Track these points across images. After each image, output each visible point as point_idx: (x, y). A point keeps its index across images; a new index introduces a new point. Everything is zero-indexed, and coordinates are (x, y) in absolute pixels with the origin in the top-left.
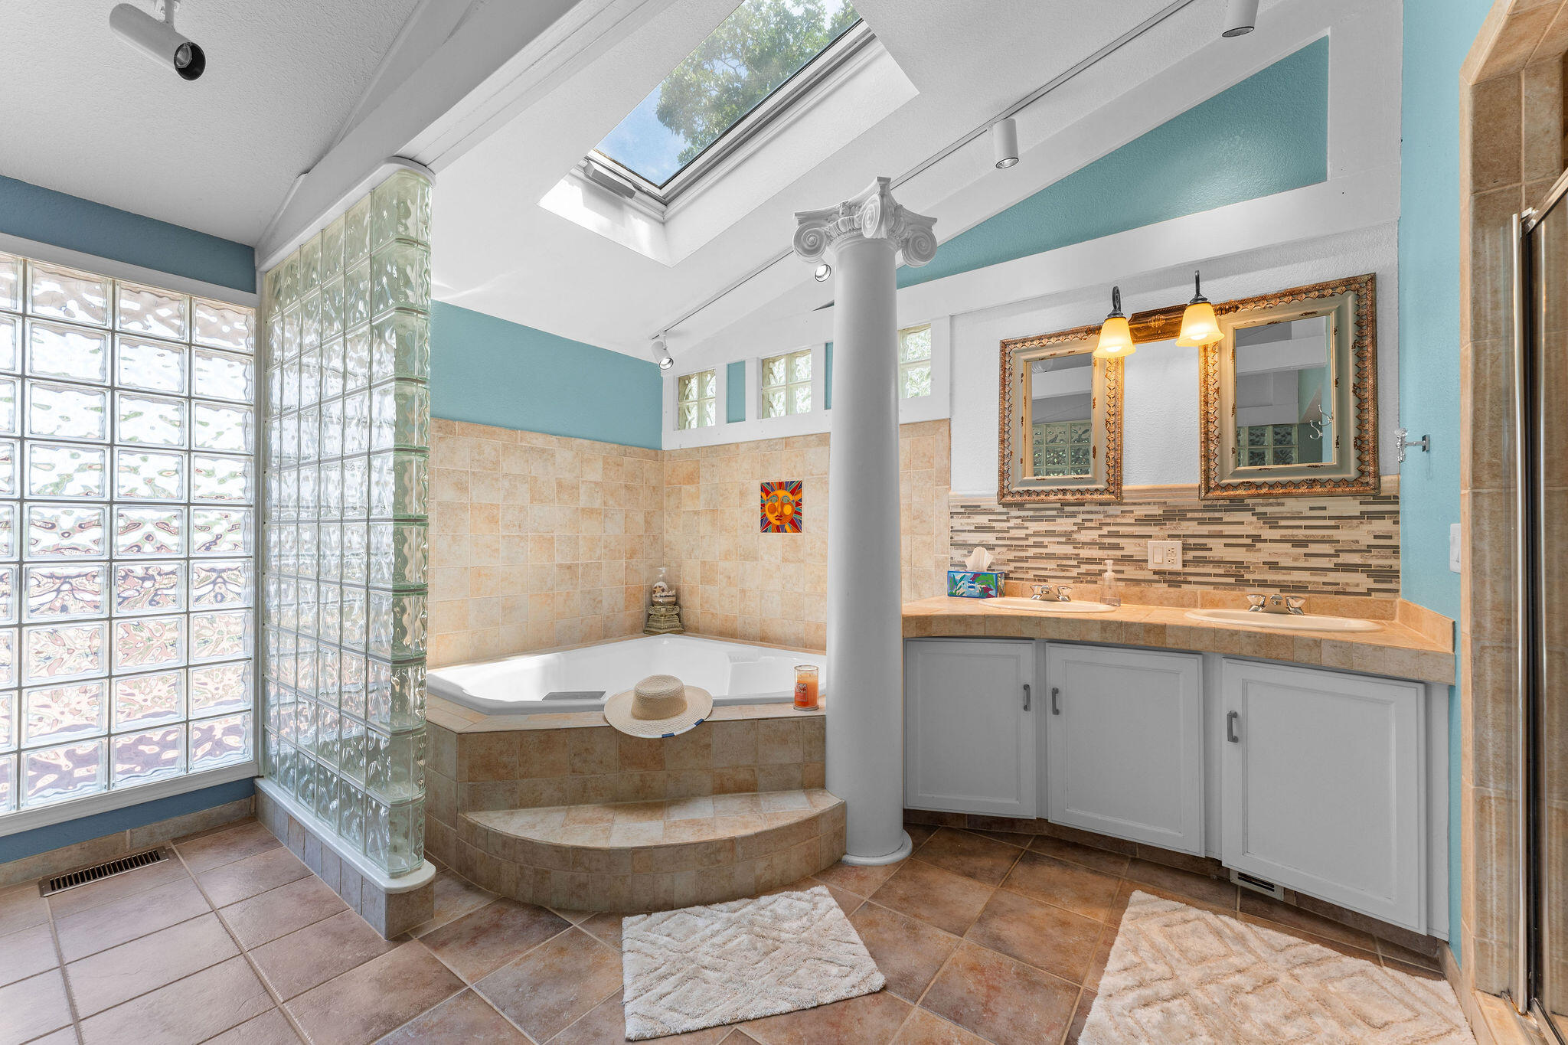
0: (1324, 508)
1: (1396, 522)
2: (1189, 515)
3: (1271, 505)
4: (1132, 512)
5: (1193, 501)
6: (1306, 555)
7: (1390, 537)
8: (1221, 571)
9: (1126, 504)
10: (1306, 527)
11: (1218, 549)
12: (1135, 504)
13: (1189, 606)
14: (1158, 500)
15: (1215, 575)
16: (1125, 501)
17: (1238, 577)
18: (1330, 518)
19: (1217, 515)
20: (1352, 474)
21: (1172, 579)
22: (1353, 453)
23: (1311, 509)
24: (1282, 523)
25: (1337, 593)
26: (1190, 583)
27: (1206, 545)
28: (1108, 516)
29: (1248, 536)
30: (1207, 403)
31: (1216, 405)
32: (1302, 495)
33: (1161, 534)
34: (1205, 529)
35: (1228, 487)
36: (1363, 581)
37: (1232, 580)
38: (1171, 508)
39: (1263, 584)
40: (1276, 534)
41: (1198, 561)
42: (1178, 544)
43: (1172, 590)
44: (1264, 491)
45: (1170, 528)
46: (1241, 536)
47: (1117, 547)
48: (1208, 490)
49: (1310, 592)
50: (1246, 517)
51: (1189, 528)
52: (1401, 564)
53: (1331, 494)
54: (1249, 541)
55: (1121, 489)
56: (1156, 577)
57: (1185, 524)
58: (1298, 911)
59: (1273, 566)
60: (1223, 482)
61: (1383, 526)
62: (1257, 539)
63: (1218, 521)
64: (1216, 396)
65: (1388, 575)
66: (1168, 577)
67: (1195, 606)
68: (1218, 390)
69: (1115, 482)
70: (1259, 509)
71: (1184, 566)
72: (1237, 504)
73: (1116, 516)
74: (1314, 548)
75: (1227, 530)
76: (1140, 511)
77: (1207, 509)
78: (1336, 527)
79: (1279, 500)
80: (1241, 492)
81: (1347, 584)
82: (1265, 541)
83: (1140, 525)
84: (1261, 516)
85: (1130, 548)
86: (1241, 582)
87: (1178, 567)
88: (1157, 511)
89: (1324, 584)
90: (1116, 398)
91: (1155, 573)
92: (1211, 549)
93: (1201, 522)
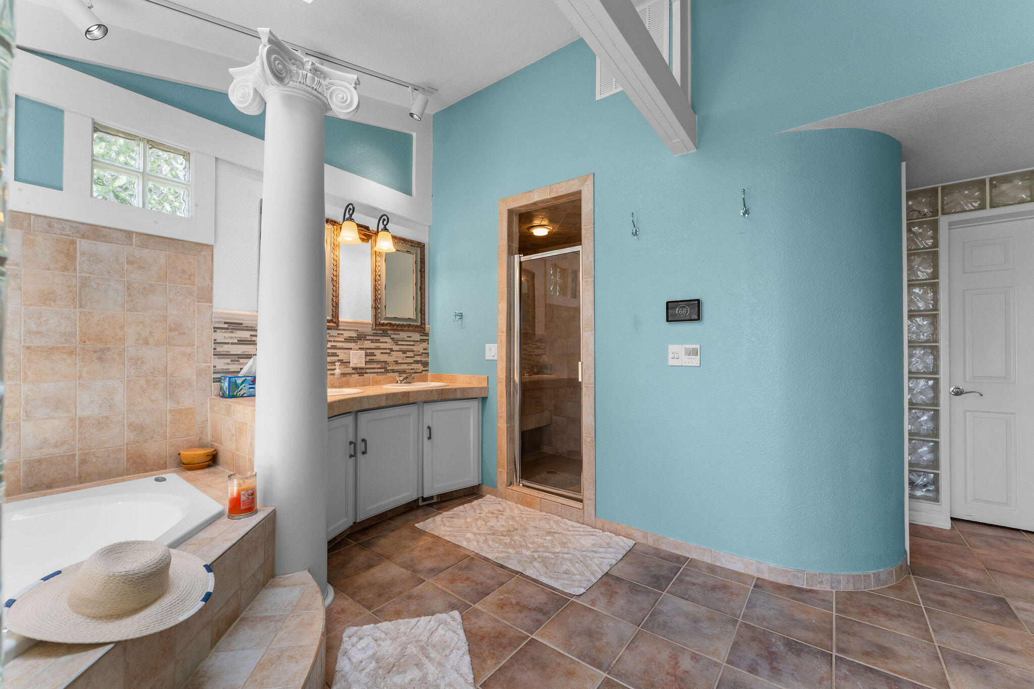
0: (411, 337)
1: (428, 344)
2: (368, 338)
3: (396, 334)
4: (343, 334)
5: (369, 330)
6: (406, 357)
7: (427, 349)
8: (379, 366)
9: (340, 330)
10: (407, 345)
11: (379, 356)
12: (344, 330)
13: (367, 386)
14: (354, 328)
15: (378, 368)
16: (340, 328)
17: (385, 369)
18: (413, 341)
19: (378, 338)
20: (419, 324)
21: (360, 371)
22: (419, 314)
23: (408, 337)
24: (399, 343)
25: (414, 373)
26: (367, 373)
27: (374, 353)
28: (331, 336)
29: (389, 349)
30: (376, 281)
31: (379, 283)
32: (406, 331)
33: (356, 347)
34: (373, 345)
35: (383, 324)
36: (419, 367)
37: (383, 370)
38: (360, 334)
39: (393, 371)
40: (397, 348)
41: (371, 361)
42: (363, 352)
43: (360, 377)
44: (395, 328)
45: (360, 344)
46: (386, 349)
47: (335, 355)
48: (376, 324)
49: (408, 373)
50: (387, 339)
51: (368, 344)
52: (430, 360)
53: (414, 331)
54: (389, 351)
55: (338, 320)
56: (353, 371)
57: (366, 342)
58: (442, 502)
59: (396, 362)
60: (381, 322)
61: (424, 345)
62: (391, 350)
63: (378, 341)
64: (379, 278)
65: (425, 364)
66: (359, 371)
67: (370, 385)
68: (380, 276)
69: (336, 314)
70: (392, 336)
71: (366, 364)
72: (385, 334)
73: (335, 336)
74: (409, 354)
75: (382, 345)
76: (347, 334)
77: (375, 335)
78: (414, 345)
79: (399, 332)
80: (388, 327)
81: (416, 369)
82: (394, 351)
83: (346, 342)
84: (393, 339)
85: (342, 355)
86: (387, 371)
87: (363, 365)
88: (354, 334)
89: (411, 369)
90: (336, 266)
91: (354, 369)
92: (375, 355)
93: (372, 341)
